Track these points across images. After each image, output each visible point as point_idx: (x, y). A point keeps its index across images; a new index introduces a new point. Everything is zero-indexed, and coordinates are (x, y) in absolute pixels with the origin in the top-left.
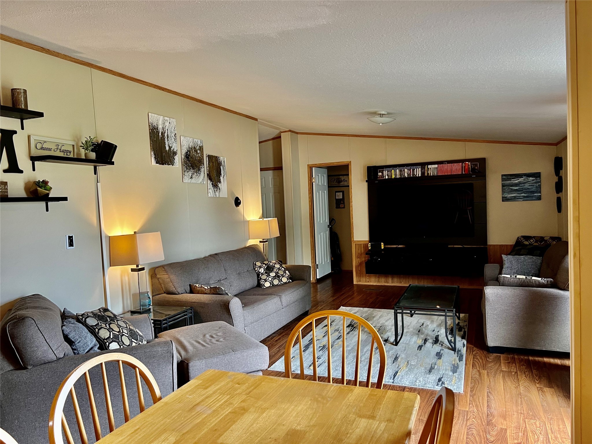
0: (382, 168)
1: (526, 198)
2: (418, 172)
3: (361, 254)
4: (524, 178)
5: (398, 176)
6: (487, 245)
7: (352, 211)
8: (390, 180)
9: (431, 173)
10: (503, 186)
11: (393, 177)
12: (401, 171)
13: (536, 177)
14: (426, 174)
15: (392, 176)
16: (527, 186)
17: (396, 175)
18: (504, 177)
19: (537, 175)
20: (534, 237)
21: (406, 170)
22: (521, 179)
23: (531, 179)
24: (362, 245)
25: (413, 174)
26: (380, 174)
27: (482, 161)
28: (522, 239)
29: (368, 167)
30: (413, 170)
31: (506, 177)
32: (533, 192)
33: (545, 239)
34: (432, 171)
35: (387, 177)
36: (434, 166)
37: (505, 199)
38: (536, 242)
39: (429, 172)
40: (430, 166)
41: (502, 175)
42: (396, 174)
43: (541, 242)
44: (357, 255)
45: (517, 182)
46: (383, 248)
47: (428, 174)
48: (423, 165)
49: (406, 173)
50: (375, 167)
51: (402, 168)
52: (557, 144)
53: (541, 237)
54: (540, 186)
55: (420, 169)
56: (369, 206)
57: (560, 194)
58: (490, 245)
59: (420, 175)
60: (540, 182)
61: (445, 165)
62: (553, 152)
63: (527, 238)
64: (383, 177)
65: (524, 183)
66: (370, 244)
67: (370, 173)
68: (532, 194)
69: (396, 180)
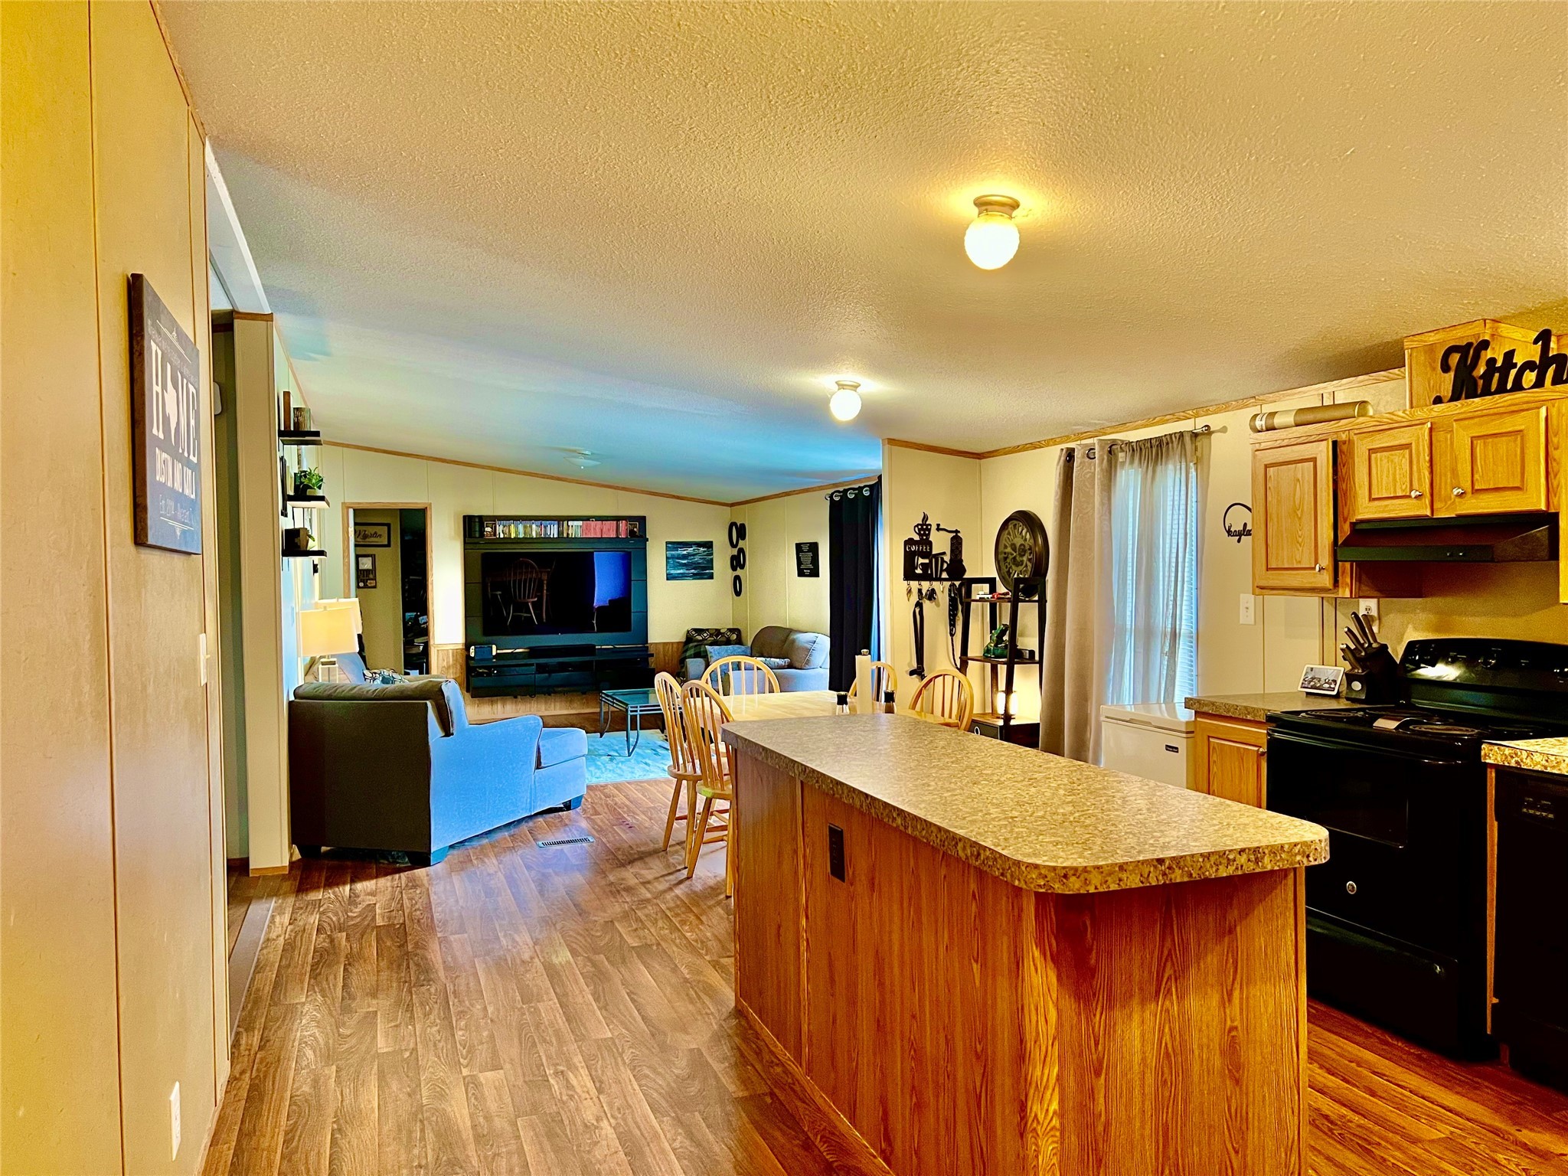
0: (495, 519)
1: (696, 576)
2: (553, 531)
3: (449, 667)
4: (694, 547)
5: (521, 536)
6: (647, 643)
7: (432, 591)
8: (508, 541)
9: (572, 533)
10: (667, 558)
11: (513, 536)
12: (525, 527)
13: (708, 548)
14: (565, 535)
15: (510, 534)
16: (697, 558)
17: (517, 533)
18: (670, 545)
19: (709, 545)
20: (707, 630)
21: (534, 526)
22: (690, 550)
23: (702, 549)
24: (451, 652)
25: (546, 533)
26: (488, 529)
27: (642, 520)
28: (693, 633)
29: (464, 517)
30: (545, 527)
31: (672, 546)
32: (704, 568)
33: (721, 631)
34: (575, 529)
35: (502, 536)
36: (576, 523)
37: (670, 577)
38: (711, 635)
39: (570, 532)
40: (570, 523)
41: (667, 543)
42: (517, 531)
43: (717, 636)
44: (441, 668)
45: (685, 552)
46: (494, 653)
47: (568, 534)
48: (560, 520)
49: (535, 530)
50: (480, 517)
51: (528, 524)
52: (732, 505)
53: (716, 630)
54: (712, 559)
55: (556, 526)
56: (466, 583)
57: (739, 572)
58: (651, 644)
59: (556, 536)
60: (712, 554)
61: (593, 523)
62: (726, 515)
63: (699, 631)
64: (495, 535)
65: (694, 555)
66: (473, 647)
67: (473, 527)
68: (703, 571)
69: (517, 541)
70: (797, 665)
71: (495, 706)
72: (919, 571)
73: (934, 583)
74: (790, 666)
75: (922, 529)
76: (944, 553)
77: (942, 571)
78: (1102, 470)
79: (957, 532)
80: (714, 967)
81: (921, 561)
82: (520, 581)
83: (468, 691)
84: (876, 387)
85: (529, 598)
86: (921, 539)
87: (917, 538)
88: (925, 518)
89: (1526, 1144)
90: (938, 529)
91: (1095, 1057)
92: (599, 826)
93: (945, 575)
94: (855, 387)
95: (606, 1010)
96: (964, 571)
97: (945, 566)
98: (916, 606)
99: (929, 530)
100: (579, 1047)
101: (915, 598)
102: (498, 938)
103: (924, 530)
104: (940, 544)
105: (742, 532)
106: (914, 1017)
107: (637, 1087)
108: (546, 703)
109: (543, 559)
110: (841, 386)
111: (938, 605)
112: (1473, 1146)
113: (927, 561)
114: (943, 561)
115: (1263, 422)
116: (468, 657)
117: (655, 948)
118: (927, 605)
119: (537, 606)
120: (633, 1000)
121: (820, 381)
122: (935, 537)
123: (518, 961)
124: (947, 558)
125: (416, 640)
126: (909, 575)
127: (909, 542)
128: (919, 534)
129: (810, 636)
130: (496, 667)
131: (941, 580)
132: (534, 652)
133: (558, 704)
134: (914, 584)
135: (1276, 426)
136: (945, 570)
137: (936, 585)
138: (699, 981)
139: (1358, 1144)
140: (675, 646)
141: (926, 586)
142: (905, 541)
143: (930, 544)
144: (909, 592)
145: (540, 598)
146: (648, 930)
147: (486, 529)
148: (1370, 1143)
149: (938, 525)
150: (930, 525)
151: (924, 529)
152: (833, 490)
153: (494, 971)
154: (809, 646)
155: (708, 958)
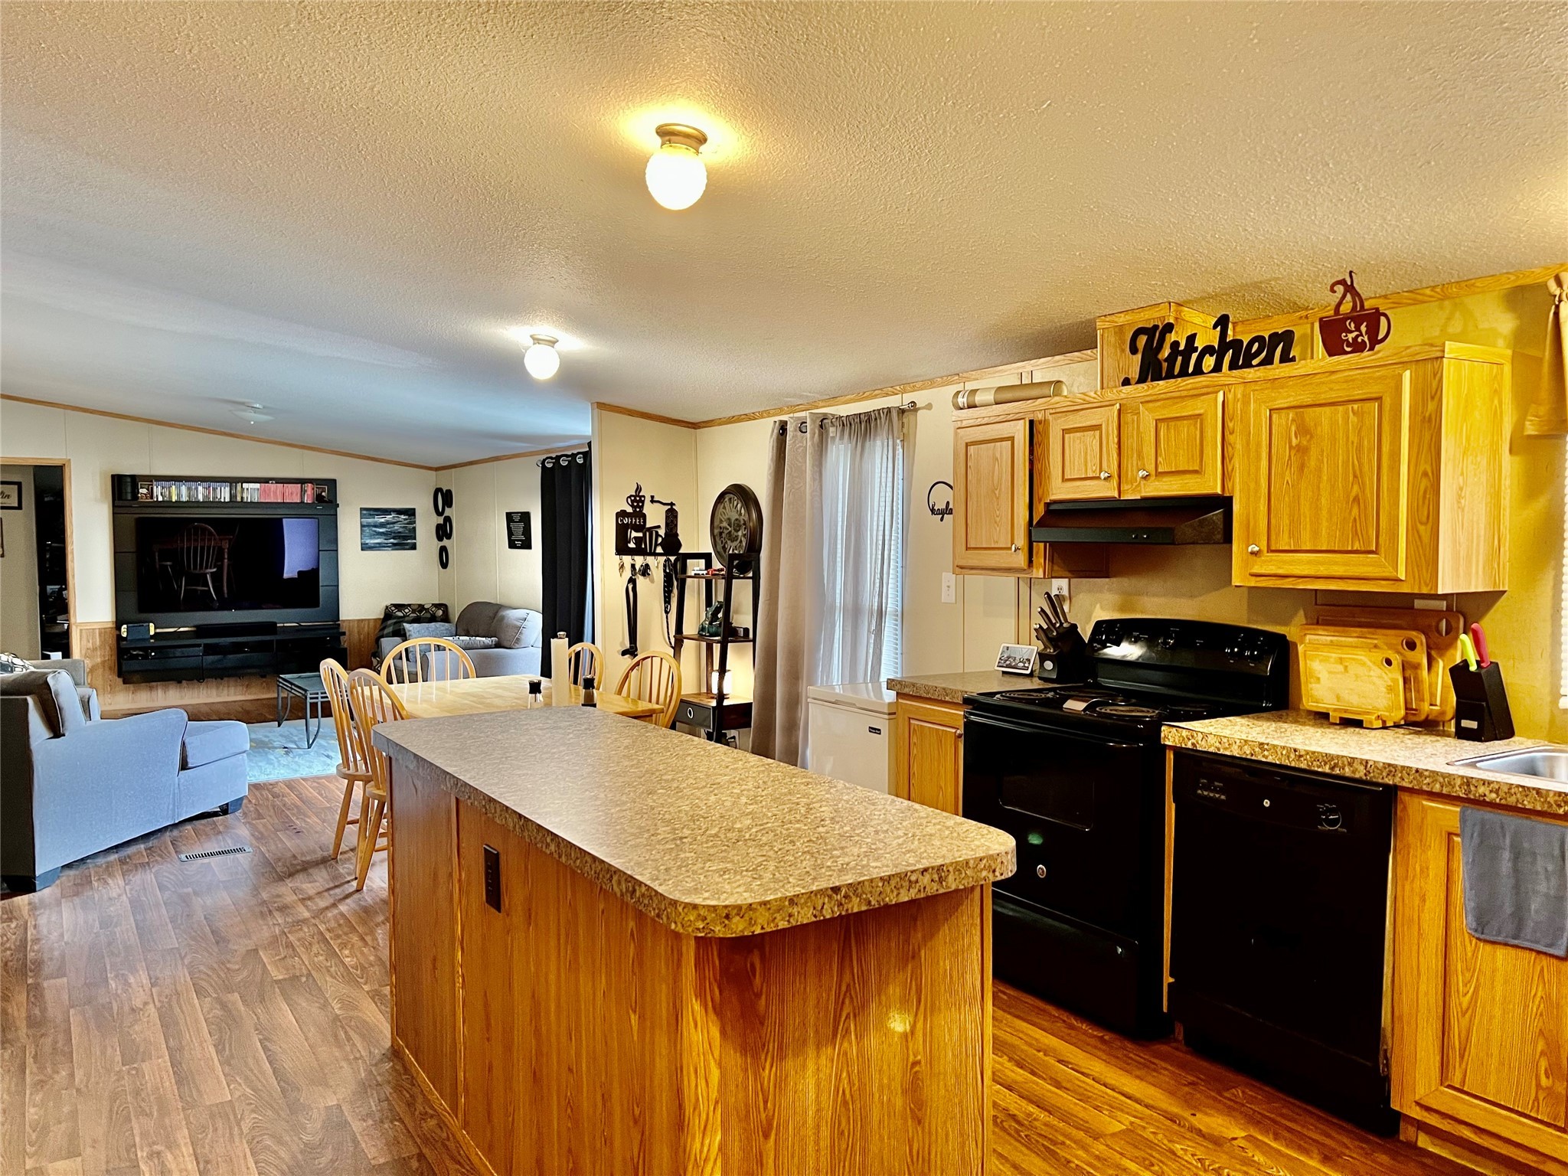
0: (151, 479)
1: (396, 547)
2: (224, 494)
3: (95, 649)
4: (393, 515)
5: (184, 499)
6: (338, 620)
7: (73, 561)
8: (168, 504)
9: (248, 497)
10: (362, 526)
11: (174, 499)
12: (189, 489)
13: (409, 515)
14: (239, 499)
15: (170, 497)
16: (397, 527)
17: (179, 495)
18: (365, 512)
19: (411, 513)
20: (409, 605)
21: (200, 488)
22: (389, 518)
23: (403, 517)
24: (97, 631)
25: (215, 497)
26: (144, 491)
27: (332, 484)
28: (393, 608)
29: (113, 476)
30: (215, 490)
31: (368, 513)
32: (406, 538)
33: (426, 607)
34: (251, 493)
35: (160, 499)
36: (252, 486)
37: (365, 547)
38: (413, 611)
39: (245, 496)
40: (245, 485)
41: (362, 509)
42: (179, 493)
43: (420, 612)
44: (83, 652)
45: (383, 520)
46: (152, 633)
47: (242, 498)
48: (233, 481)
49: (201, 493)
50: (133, 478)
51: (193, 485)
52: (437, 469)
53: (420, 605)
54: (414, 528)
55: (228, 489)
56: (115, 553)
57: (445, 542)
58: (344, 621)
59: (227, 500)
60: (415, 522)
61: (272, 486)
62: (432, 481)
63: (400, 607)
64: (152, 497)
65: (394, 523)
66: (125, 626)
67: (123, 488)
68: (404, 540)
69: (179, 504)
70: (506, 644)
71: (154, 693)
72: (632, 545)
73: (648, 558)
74: (498, 646)
75: (635, 501)
76: (659, 527)
77: (656, 545)
78: (813, 444)
79: (672, 504)
80: (373, 998)
81: (634, 534)
82: (196, 549)
83: (119, 676)
84: (576, 344)
85: (206, 568)
86: (635, 511)
87: (630, 510)
88: (639, 489)
89: (1200, 1130)
90: (653, 501)
91: (763, 1116)
92: (261, 833)
93: (659, 550)
94: (553, 343)
95: (230, 1065)
96: (679, 545)
97: (660, 540)
98: (629, 582)
99: (643, 502)
100: (187, 1118)
101: (628, 574)
102: (106, 980)
103: (638, 502)
104: (655, 517)
105: (448, 498)
106: (570, 1070)
107: (252, 1165)
108: (218, 688)
109: (224, 525)
110: (537, 340)
111: (652, 581)
112: (1151, 1137)
113: (640, 535)
114: (658, 535)
115: (965, 400)
116: (119, 638)
117: (304, 979)
118: (641, 581)
119: (217, 578)
120: (265, 1048)
121: (514, 334)
122: (648, 509)
123: (126, 1008)
124: (662, 532)
125: (59, 618)
126: (622, 549)
127: (622, 514)
128: (632, 506)
129: (520, 613)
130: (153, 649)
131: (656, 555)
132: (202, 631)
133: (232, 690)
134: (627, 560)
135: (977, 403)
136: (660, 544)
137: (650, 560)
138: (351, 1018)
139: (1043, 1145)
140: (372, 624)
141: (639, 561)
142: (617, 514)
143: (644, 516)
144: (622, 567)
145: (220, 568)
146: (300, 957)
147: (141, 491)
148: (1055, 1143)
149: (652, 497)
150: (644, 496)
151: (637, 500)
152: (545, 457)
153: (92, 1025)
154: (519, 624)
155: (366, 988)
